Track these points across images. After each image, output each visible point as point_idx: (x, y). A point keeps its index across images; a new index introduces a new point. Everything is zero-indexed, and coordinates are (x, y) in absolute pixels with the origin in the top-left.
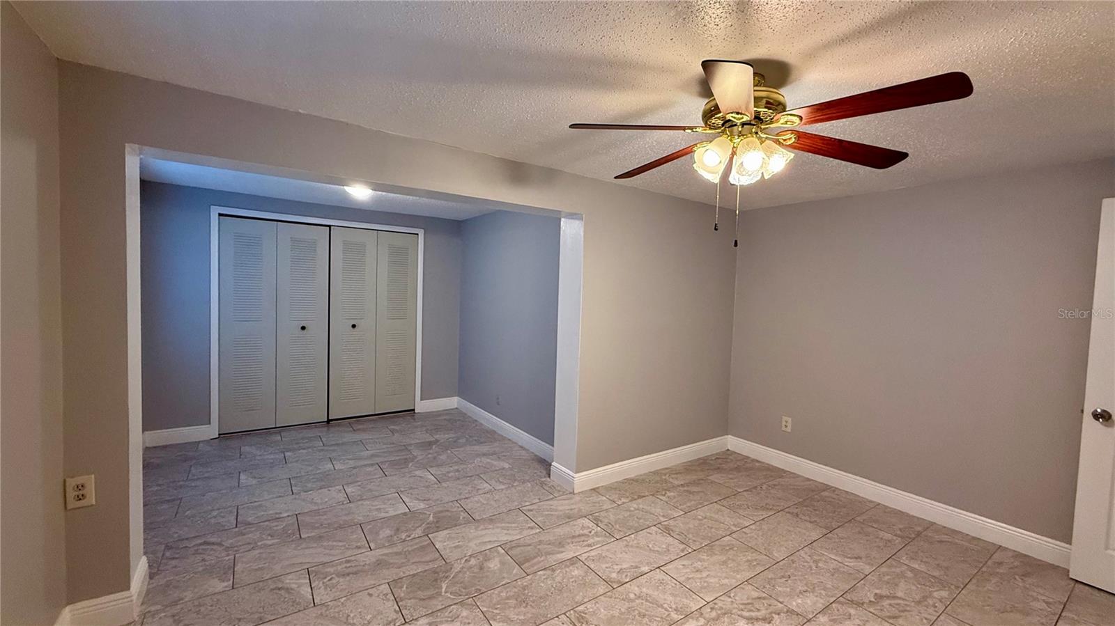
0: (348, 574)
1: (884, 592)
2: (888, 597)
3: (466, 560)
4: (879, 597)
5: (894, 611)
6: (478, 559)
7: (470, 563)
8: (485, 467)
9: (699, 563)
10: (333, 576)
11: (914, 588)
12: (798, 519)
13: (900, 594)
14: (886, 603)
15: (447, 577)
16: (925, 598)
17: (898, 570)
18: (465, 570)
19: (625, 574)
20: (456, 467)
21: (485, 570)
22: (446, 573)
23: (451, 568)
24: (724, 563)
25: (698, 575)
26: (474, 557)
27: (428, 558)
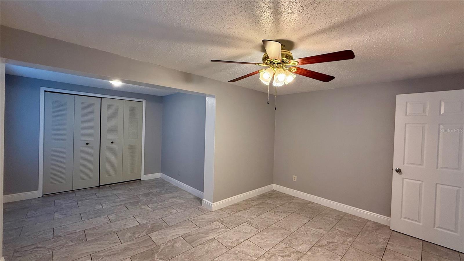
0: (110, 256)
1: (330, 241)
2: (332, 243)
3: (166, 244)
4: (329, 243)
5: (334, 248)
6: (172, 243)
7: (168, 245)
8: (174, 203)
9: (263, 236)
10: (104, 257)
11: (340, 238)
12: (300, 215)
13: (336, 241)
14: (331, 245)
15: (157, 252)
16: (344, 241)
17: (335, 232)
18: (166, 248)
19: (234, 243)
20: (161, 204)
21: (175, 247)
22: (157, 250)
23: (159, 248)
24: (273, 235)
25: (263, 241)
26: (170, 242)
27: (148, 245)
